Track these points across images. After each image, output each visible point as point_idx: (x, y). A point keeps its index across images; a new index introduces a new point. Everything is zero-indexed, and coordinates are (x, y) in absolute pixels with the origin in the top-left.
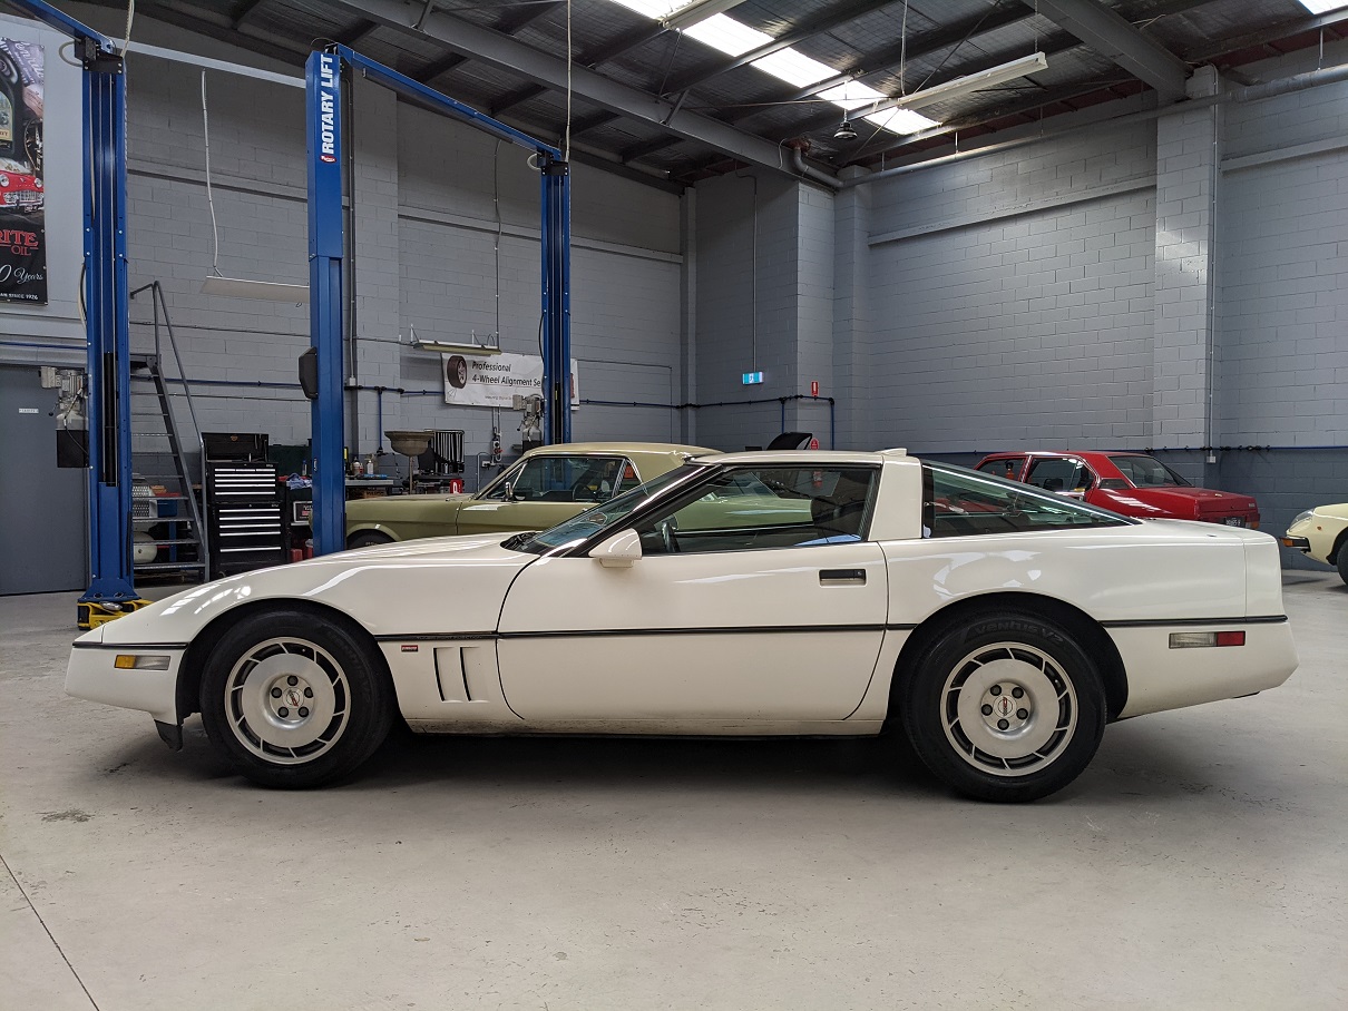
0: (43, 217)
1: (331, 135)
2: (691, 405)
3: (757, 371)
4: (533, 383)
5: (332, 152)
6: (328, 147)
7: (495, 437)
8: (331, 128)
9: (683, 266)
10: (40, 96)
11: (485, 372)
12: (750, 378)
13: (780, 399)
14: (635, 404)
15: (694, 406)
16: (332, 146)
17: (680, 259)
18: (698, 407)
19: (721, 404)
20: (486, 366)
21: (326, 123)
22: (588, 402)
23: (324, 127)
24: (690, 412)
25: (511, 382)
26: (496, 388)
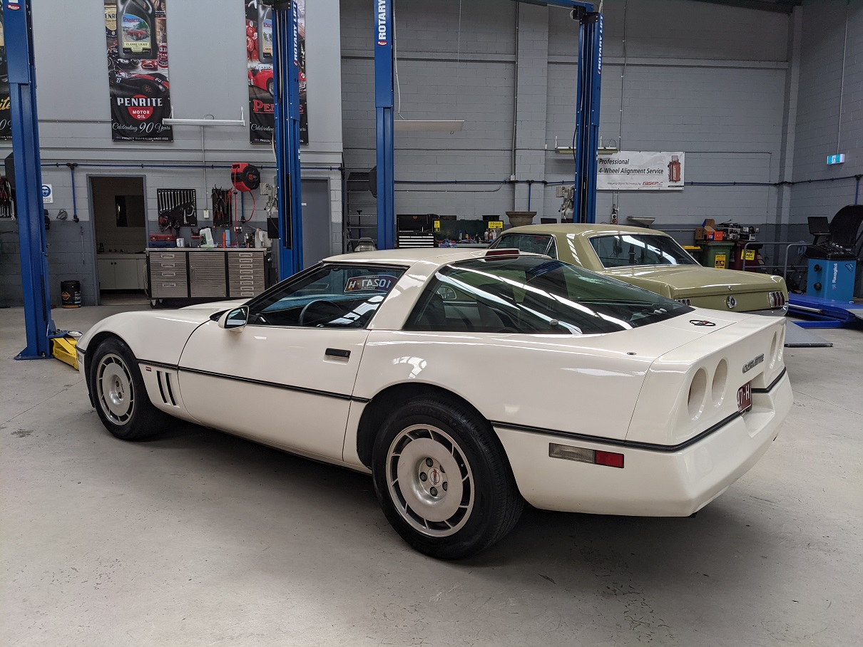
0: (306, 95)
1: (384, 27)
2: (786, 182)
3: (839, 154)
4: (646, 171)
5: (385, 38)
6: (382, 36)
7: (614, 211)
8: (384, 22)
9: (788, 71)
10: (303, 25)
11: (608, 166)
12: (833, 159)
13: (856, 176)
14: (735, 184)
15: (789, 183)
16: (385, 34)
17: (785, 65)
18: (793, 184)
19: (810, 181)
20: (609, 161)
21: (381, 20)
22: (692, 183)
23: (380, 22)
24: (786, 188)
25: (629, 172)
26: (616, 177)
